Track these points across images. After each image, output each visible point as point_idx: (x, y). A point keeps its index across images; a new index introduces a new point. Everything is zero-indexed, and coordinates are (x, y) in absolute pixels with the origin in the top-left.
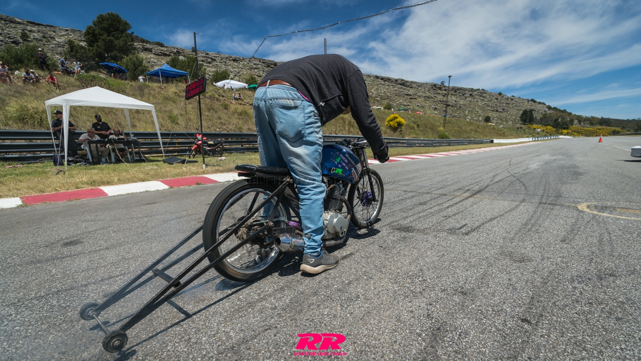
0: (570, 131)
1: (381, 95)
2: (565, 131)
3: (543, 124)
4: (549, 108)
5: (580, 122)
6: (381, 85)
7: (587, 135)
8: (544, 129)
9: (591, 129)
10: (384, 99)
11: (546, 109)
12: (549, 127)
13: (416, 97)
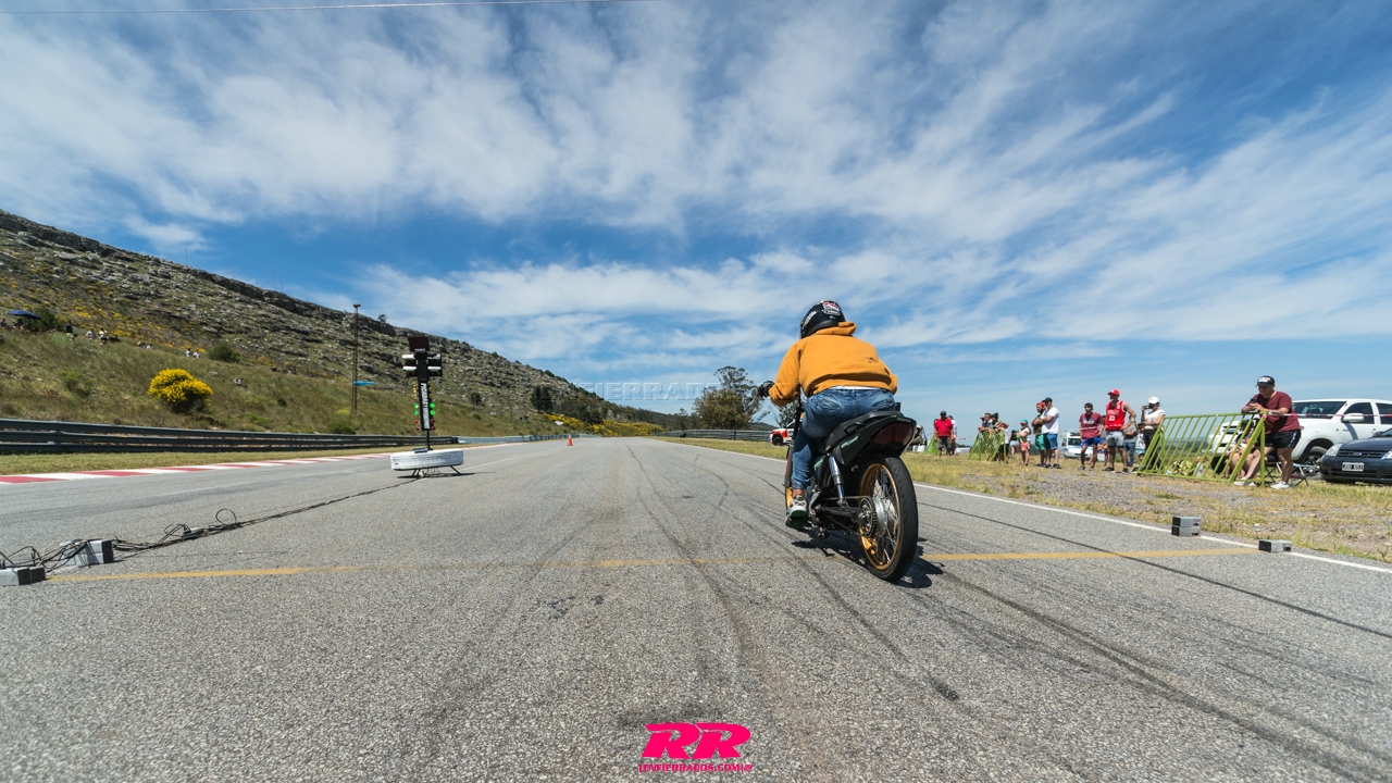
0: (603, 427)
1: (218, 320)
2: (596, 427)
3: (566, 415)
4: (571, 386)
5: (615, 413)
6: (218, 298)
7: (624, 435)
8: (568, 422)
9: (627, 425)
10: (230, 333)
11: (569, 390)
12: (573, 419)
13: (320, 338)
